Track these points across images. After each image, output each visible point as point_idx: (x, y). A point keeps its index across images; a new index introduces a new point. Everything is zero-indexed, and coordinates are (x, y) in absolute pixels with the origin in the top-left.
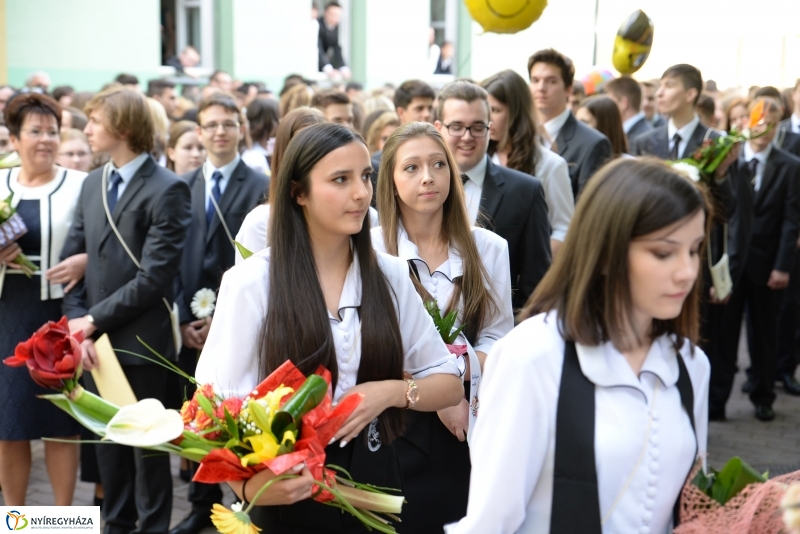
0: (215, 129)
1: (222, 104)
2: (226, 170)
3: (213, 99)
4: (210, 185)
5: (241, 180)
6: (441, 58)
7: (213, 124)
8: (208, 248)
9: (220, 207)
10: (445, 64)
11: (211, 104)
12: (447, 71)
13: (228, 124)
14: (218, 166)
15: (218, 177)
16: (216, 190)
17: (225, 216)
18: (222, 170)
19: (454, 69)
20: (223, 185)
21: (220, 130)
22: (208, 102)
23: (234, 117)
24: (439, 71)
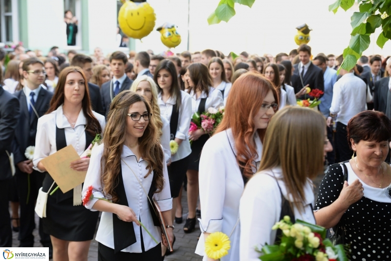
2: (36, 91)
4: (29, 98)
5: (43, 96)
6: (122, 41)
8: (31, 127)
9: (35, 108)
10: (123, 44)
12: (125, 46)
15: (32, 94)
17: (38, 112)
24: (121, 46)
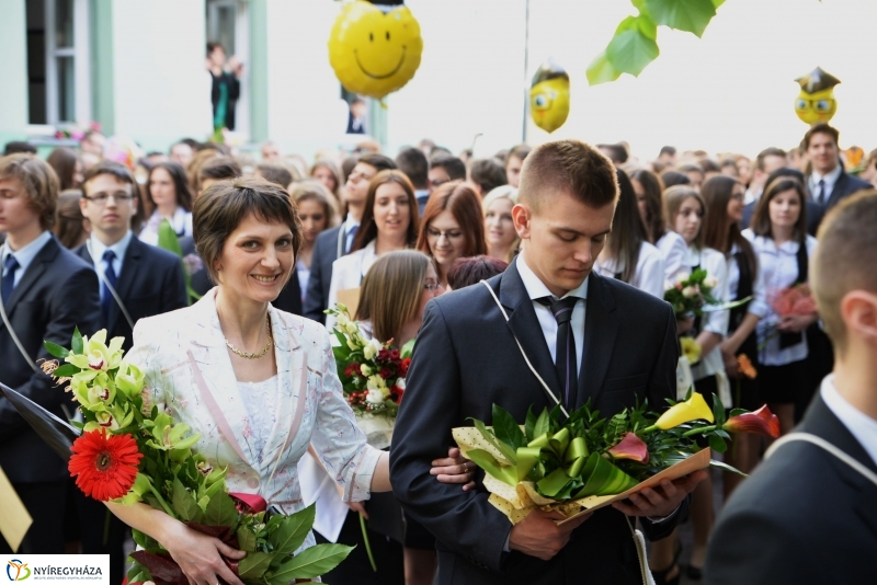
0: (104, 201)
1: (113, 173)
2: (119, 249)
3: (103, 167)
4: (101, 267)
5: (137, 258)
6: (352, 117)
7: (103, 195)
9: (118, 292)
10: (356, 125)
11: (100, 172)
12: (361, 131)
13: (120, 196)
14: (108, 245)
15: (109, 257)
16: (110, 272)
17: (125, 302)
18: (114, 248)
19: (367, 127)
20: (117, 266)
21: (110, 202)
22: (96, 169)
23: (128, 188)
24: (351, 130)
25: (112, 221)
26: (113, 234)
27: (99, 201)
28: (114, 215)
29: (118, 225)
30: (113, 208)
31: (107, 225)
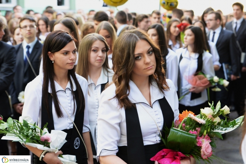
1: (29, 19)
3: (25, 17)
4: (25, 50)
7: (26, 27)
8: (25, 75)
9: (30, 59)
10: (105, 4)
12: (106, 6)
13: (31, 26)
14: (28, 43)
15: (28, 47)
16: (28, 52)
17: (31, 62)
18: (30, 44)
20: (30, 50)
21: (28, 28)
23: (34, 24)
25: (29, 35)
26: (30, 39)
27: (25, 29)
28: (30, 33)
29: (32, 36)
30: (29, 31)
31: (28, 36)
